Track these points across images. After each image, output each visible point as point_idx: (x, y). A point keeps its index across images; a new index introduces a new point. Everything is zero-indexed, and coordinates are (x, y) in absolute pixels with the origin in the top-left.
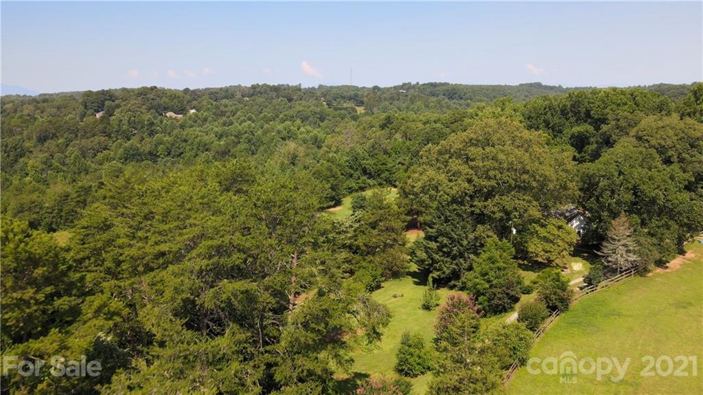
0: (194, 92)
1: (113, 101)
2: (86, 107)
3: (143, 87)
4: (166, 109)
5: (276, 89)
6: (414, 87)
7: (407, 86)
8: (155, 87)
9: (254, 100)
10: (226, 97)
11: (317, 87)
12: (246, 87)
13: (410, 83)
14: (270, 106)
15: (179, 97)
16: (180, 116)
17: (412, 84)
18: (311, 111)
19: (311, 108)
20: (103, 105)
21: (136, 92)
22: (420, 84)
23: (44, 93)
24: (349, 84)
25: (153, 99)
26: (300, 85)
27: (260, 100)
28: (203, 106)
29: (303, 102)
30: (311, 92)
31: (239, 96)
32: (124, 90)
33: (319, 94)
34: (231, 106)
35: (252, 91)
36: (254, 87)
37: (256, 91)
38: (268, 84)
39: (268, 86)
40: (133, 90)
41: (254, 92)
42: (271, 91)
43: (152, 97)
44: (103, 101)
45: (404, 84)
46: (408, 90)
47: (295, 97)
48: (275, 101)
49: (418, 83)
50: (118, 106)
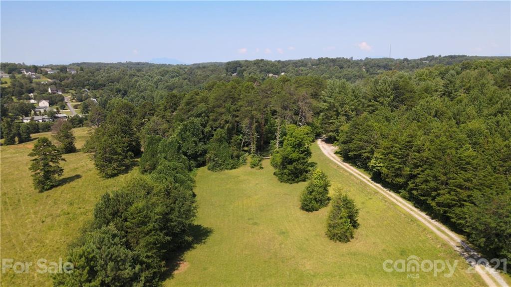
0: (283, 62)
1: (241, 67)
2: (227, 70)
3: (257, 60)
4: (269, 72)
5: (333, 61)
6: (436, 58)
7: (431, 59)
8: (263, 60)
9: (318, 68)
10: (302, 66)
11: (364, 59)
12: (314, 59)
13: (433, 56)
14: (328, 71)
15: (276, 65)
16: (277, 76)
17: (435, 56)
18: (353, 75)
19: (353, 73)
20: (236, 70)
21: (253, 62)
22: (442, 56)
23: (196, 63)
24: (388, 57)
25: (262, 66)
26: (352, 58)
27: (323, 67)
28: (289, 70)
29: (349, 70)
30: (357, 63)
31: (310, 64)
32: (246, 61)
33: (362, 64)
34: (305, 70)
35: (318, 62)
36: (319, 60)
37: (321, 61)
38: (329, 57)
39: (329, 59)
40: (251, 62)
41: (319, 62)
42: (330, 62)
43: (262, 65)
44: (236, 67)
45: (429, 57)
46: (431, 61)
47: (345, 66)
48: (331, 69)
49: (440, 56)
50: (245, 70)
